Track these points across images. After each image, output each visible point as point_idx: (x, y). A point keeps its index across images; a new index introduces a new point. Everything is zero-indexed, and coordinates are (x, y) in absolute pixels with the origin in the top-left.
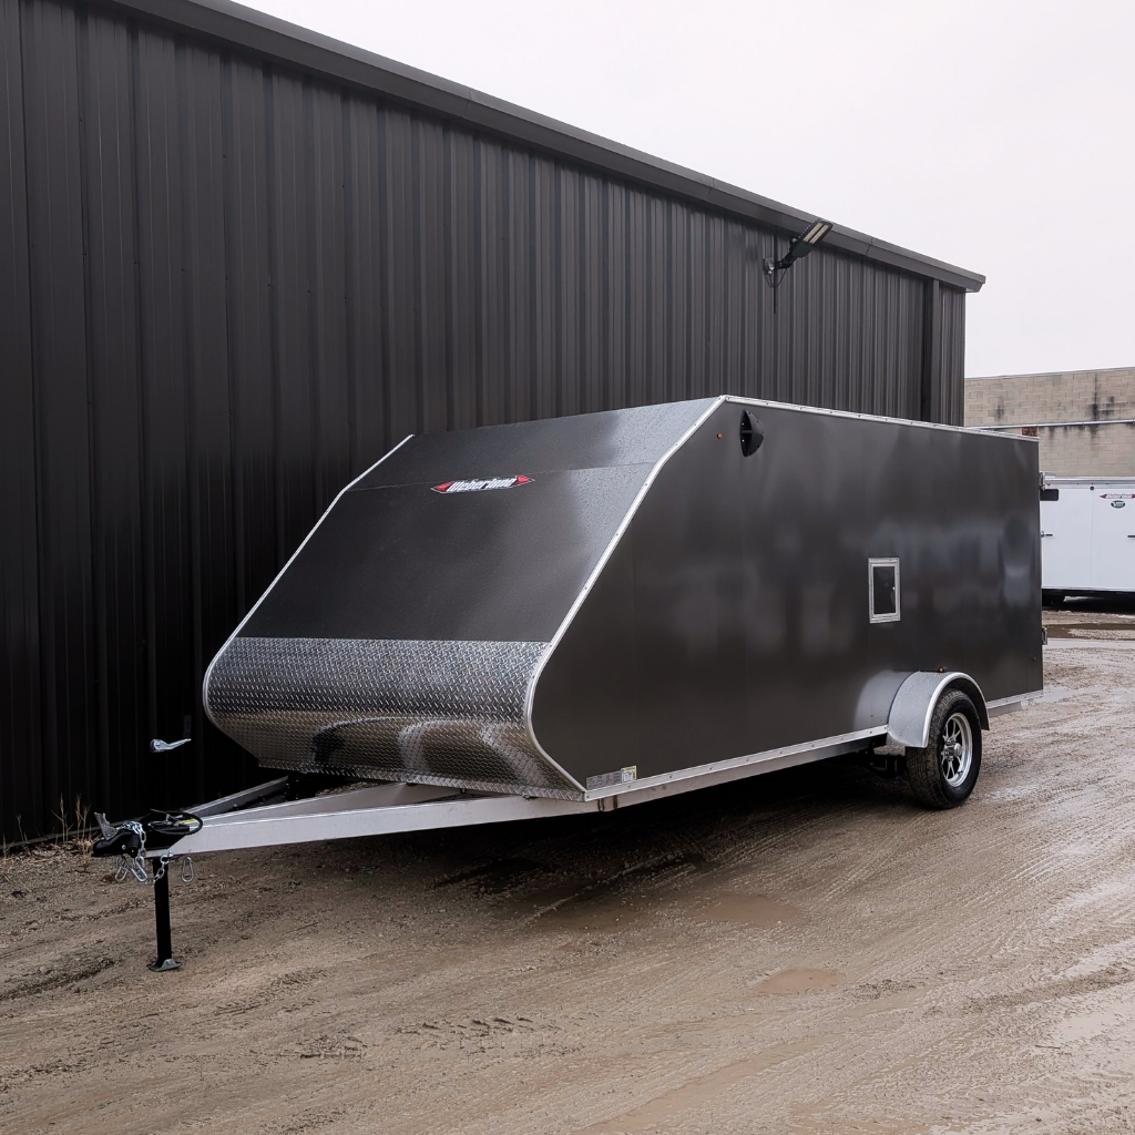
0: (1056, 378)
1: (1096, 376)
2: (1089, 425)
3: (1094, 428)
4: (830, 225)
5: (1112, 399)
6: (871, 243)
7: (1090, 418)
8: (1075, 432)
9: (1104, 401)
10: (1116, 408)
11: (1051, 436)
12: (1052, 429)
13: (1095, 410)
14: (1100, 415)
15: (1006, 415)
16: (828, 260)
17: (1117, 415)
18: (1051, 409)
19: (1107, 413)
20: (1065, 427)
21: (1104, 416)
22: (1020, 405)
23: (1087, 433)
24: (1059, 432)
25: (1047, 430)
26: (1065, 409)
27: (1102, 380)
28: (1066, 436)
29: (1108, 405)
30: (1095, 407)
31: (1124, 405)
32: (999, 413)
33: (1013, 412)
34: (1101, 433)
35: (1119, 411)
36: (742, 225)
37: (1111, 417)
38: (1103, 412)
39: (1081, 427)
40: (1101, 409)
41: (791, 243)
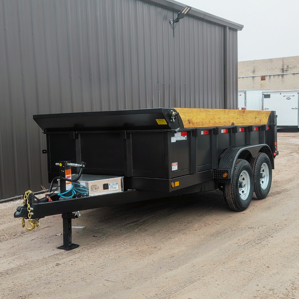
0: (271, 60)
1: (283, 59)
2: (281, 75)
3: (282, 76)
4: (191, 8)
5: (288, 66)
6: (205, 14)
7: (281, 72)
8: (277, 77)
9: (285, 67)
10: (289, 69)
11: (270, 78)
12: (270, 76)
13: (283, 70)
14: (284, 71)
15: (256, 72)
16: (191, 20)
17: (289, 71)
18: (270, 70)
19: (286, 71)
20: (274, 75)
21: (285, 72)
22: (260, 69)
23: (280, 77)
24: (272, 77)
25: (268, 77)
26: (274, 70)
27: (285, 61)
28: (274, 78)
29: (287, 68)
30: (283, 69)
31: (291, 68)
32: (254, 72)
33: (258, 71)
34: (285, 77)
35: (290, 70)
36: (161, 8)
37: (288, 72)
38: (285, 70)
39: (279, 75)
40: (285, 69)
41: (178, 14)
